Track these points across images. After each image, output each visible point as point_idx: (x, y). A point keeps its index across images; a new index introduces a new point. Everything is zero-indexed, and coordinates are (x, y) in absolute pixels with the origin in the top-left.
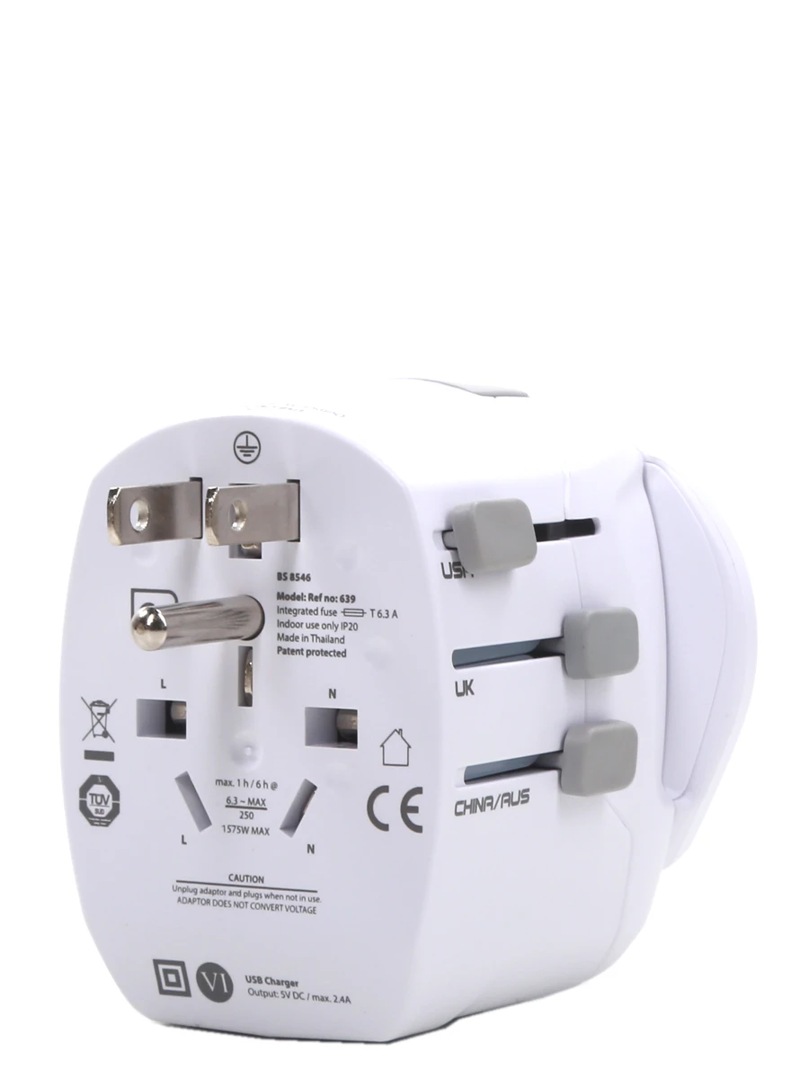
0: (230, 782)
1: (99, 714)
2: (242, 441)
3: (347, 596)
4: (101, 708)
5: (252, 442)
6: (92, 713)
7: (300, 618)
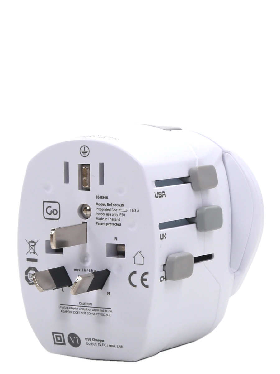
0: (79, 270)
1: (32, 245)
2: (83, 149)
3: (121, 204)
4: (33, 243)
5: (87, 149)
6: (30, 245)
7: (104, 212)
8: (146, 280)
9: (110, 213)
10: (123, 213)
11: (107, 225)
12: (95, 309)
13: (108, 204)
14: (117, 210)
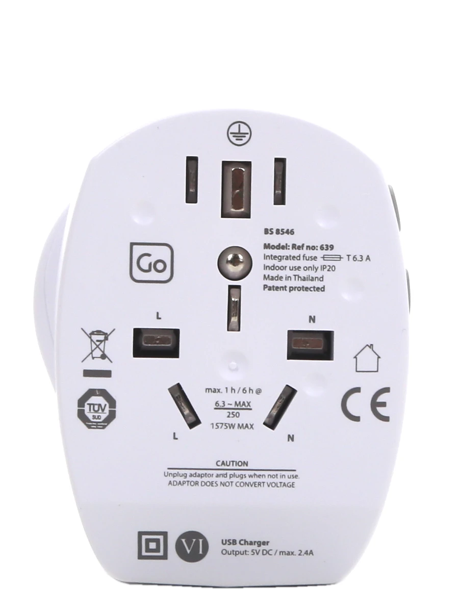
0: (219, 390)
1: (98, 341)
2: (235, 129)
3: (327, 245)
4: (100, 337)
5: (244, 129)
6: (92, 340)
7: (284, 263)
8: (383, 404)
9: (297, 266)
10: (331, 263)
11: (290, 291)
12: (255, 475)
13: (294, 246)
14: (316, 257)
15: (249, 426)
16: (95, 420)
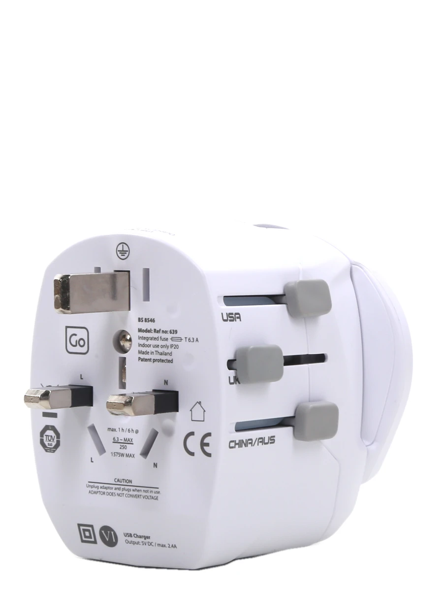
0: (115, 429)
2: (120, 248)
3: (173, 330)
5: (126, 248)
7: (150, 342)
9: (157, 344)
10: (176, 343)
11: (154, 362)
12: (136, 489)
13: (155, 330)
14: (167, 339)
15: (132, 456)
16: (49, 447)
